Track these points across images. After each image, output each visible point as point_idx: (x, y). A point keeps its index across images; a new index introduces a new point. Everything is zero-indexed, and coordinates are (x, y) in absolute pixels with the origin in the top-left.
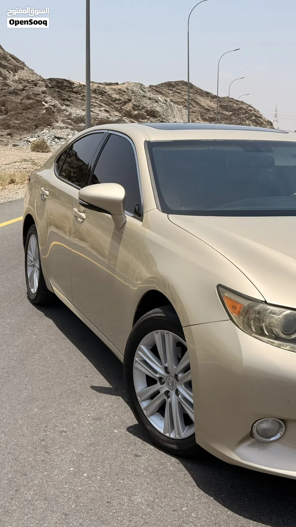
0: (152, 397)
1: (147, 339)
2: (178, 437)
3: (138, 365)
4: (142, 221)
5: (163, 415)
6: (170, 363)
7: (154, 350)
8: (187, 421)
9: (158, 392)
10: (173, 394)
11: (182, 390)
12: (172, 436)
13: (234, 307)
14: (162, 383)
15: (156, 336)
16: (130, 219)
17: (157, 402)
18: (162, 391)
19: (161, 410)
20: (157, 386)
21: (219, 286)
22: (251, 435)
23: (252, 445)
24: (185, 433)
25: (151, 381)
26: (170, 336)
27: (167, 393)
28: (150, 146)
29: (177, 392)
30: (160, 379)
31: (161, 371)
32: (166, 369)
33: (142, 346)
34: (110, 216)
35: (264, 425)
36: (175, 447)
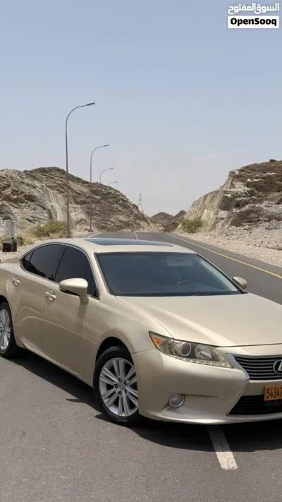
0: (110, 396)
1: (108, 363)
2: (127, 415)
3: (102, 379)
4: (99, 299)
5: (117, 406)
6: (122, 375)
7: (112, 370)
8: (132, 406)
9: (114, 393)
10: (123, 392)
11: (129, 390)
12: (123, 415)
13: (158, 342)
14: (117, 387)
15: (114, 361)
16: (91, 299)
17: (114, 398)
18: (117, 392)
19: (116, 403)
20: (114, 389)
21: (150, 332)
22: (168, 404)
23: (169, 410)
24: (131, 413)
25: (109, 387)
26: (122, 361)
27: (120, 392)
28: (98, 256)
29: (126, 391)
30: (116, 385)
31: (116, 380)
32: (119, 379)
33: (105, 368)
34: (78, 297)
35: (174, 399)
36: (126, 421)
